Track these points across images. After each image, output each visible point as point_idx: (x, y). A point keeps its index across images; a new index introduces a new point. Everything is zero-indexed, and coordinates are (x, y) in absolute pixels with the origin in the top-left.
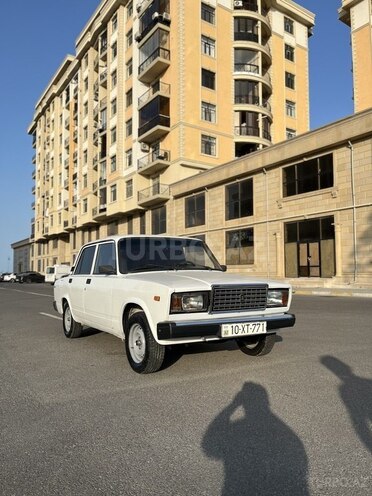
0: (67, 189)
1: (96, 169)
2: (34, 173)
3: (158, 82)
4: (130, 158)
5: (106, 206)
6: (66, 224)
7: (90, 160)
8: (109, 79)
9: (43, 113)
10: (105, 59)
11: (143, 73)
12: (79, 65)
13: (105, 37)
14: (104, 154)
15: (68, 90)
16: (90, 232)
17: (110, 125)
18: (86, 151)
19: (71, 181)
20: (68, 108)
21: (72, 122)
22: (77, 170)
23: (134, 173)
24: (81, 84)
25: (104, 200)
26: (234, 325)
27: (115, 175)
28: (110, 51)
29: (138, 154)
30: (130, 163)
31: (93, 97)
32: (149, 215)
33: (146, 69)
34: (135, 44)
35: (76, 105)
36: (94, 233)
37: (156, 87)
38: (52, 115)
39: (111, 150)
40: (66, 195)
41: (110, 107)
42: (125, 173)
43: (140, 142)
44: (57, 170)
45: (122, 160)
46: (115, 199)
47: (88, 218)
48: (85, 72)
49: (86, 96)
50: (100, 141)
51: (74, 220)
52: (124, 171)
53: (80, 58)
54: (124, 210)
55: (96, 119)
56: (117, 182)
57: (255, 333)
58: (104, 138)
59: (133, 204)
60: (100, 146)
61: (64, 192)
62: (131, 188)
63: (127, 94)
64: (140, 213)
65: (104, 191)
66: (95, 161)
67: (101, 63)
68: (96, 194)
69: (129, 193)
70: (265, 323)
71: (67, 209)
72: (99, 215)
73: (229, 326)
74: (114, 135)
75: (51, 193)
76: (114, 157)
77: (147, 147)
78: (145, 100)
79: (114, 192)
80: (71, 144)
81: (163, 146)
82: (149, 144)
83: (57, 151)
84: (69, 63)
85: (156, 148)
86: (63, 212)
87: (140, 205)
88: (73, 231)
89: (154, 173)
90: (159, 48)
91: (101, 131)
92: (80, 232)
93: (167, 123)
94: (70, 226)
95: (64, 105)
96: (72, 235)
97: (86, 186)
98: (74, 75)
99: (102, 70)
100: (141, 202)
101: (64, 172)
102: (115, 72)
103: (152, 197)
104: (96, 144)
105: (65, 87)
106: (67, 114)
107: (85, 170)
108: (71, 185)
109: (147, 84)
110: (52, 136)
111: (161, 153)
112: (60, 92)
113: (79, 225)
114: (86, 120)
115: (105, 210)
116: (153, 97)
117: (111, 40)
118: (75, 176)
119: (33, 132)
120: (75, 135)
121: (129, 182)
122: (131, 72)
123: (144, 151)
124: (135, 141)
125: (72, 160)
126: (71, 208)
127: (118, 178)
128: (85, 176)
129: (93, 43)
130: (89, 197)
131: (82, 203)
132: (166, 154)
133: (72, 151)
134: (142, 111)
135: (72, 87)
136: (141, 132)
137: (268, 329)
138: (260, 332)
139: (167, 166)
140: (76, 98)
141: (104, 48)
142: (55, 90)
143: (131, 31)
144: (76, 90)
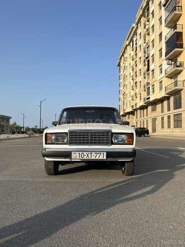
0: (133, 89)
1: (145, 78)
2: (120, 84)
3: (176, 24)
4: (161, 69)
5: (149, 96)
6: (133, 107)
7: (142, 74)
8: (151, 30)
9: (123, 55)
10: (148, 21)
11: (167, 22)
12: (137, 27)
13: (148, 9)
14: (148, 70)
15: (133, 42)
16: (143, 110)
17: (151, 55)
18: (140, 70)
19: (134, 85)
20: (133, 50)
21: (135, 57)
22: (137, 80)
23: (163, 77)
24: (138, 36)
25: (148, 94)
26: (81, 153)
27: (154, 80)
28: (151, 16)
29: (165, 66)
30: (161, 72)
31: (143, 41)
32: (172, 99)
33: (169, 19)
34: (163, 8)
35: (136, 47)
36: (145, 110)
37: (175, 27)
38: (126, 55)
39: (151, 68)
40: (132, 93)
41: (151, 44)
42: (159, 78)
43: (166, 60)
44: (129, 82)
45: (157, 71)
46: (154, 92)
47: (141, 103)
48: (141, 30)
49: (140, 42)
50: (147, 63)
51: (136, 105)
52: (158, 76)
53: (137, 24)
54: (159, 97)
55: (145, 53)
56: (155, 83)
57: (97, 158)
58: (148, 61)
59: (163, 94)
60: (146, 66)
61: (132, 91)
62: (162, 85)
63: (159, 35)
64: (168, 98)
65: (149, 88)
66: (144, 74)
67: (147, 23)
68: (145, 91)
69: (161, 88)
71: (133, 100)
72: (146, 101)
73: (77, 153)
74: (153, 59)
75: (126, 93)
76: (153, 70)
77: (171, 62)
78: (169, 37)
79: (153, 88)
80: (134, 67)
81: (179, 59)
82: (172, 60)
83: (129, 72)
84: (133, 27)
85: (176, 61)
86: (131, 101)
87: (166, 94)
88: (136, 110)
89: (174, 75)
90: (175, 7)
91: (147, 58)
92: (139, 110)
93: (181, 46)
94: (134, 108)
95: (131, 49)
96: (136, 112)
97: (140, 87)
98: (135, 33)
99: (147, 27)
100: (167, 92)
101: (132, 81)
102: (153, 26)
103: (173, 88)
104: (145, 65)
105: (132, 40)
106: (133, 53)
107: (140, 79)
108: (134, 88)
109: (171, 27)
110: (126, 65)
111: (178, 64)
112: (129, 43)
113: (138, 107)
114: (140, 54)
115: (149, 98)
116: (173, 32)
117: (151, 11)
118: (136, 83)
119: (119, 65)
120: (136, 62)
121: (161, 82)
122: (161, 24)
123: (168, 64)
124: (163, 60)
125: (135, 75)
126: (135, 99)
127: (155, 81)
128: (140, 82)
129: (143, 15)
130: (142, 92)
131: (139, 96)
132: (181, 64)
133: (135, 71)
134: (167, 43)
135: (135, 39)
136: (166, 55)
137: (107, 157)
138: (101, 158)
139: (181, 71)
140: (136, 44)
141: (148, 15)
142: (127, 44)
143: (161, 2)
144: (136, 40)
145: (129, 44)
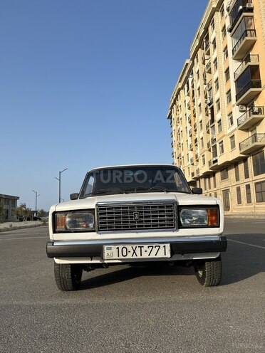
0: (192, 150)
1: (208, 132)
2: (172, 143)
3: (249, 55)
4: (231, 119)
5: (217, 158)
6: (193, 174)
7: (204, 127)
8: (213, 66)
9: (175, 103)
10: (208, 53)
11: (235, 53)
12: (193, 64)
13: (207, 38)
14: (213, 120)
15: (188, 84)
16: (209, 178)
17: (215, 100)
18: (201, 122)
19: (194, 144)
20: (188, 95)
21: (191, 104)
22: (197, 136)
23: (235, 130)
24: (195, 76)
25: (215, 154)
26: (121, 247)
27: (221, 134)
28: (211, 46)
29: (237, 114)
30: (232, 123)
31: (203, 82)
32: (250, 160)
33: (238, 49)
34: (228, 34)
35: (193, 91)
36: (212, 179)
37: (247, 59)
38: (179, 103)
39: (217, 117)
40: (191, 155)
41: (214, 85)
42: (229, 131)
43: (238, 105)
44: (186, 139)
45: (226, 121)
46: (223, 152)
47: (206, 169)
48: (198, 67)
49: (199, 83)
50: (209, 112)
51: (198, 171)
52: (228, 129)
53: (193, 59)
54: (230, 159)
55: (206, 97)
56: (224, 139)
57: (152, 256)
58: (212, 109)
59: (236, 154)
60: (210, 115)
61: (190, 152)
62: (234, 141)
63: (225, 72)
64: (244, 160)
65: (215, 147)
66: (207, 127)
67: (207, 57)
68: (210, 150)
69: (233, 146)
70: (168, 246)
71: (193, 164)
72: (213, 165)
73: (114, 248)
74: (219, 105)
75: (182, 155)
76: (220, 121)
77: (244, 108)
78: (239, 73)
79: (222, 147)
80: (192, 118)
81: (257, 104)
82: (246, 106)
83: (184, 126)
84: (187, 64)
85: (252, 107)
86: (190, 166)
87: (241, 153)
88: (198, 179)
89: (250, 127)
90: (246, 31)
91: (210, 104)
92: (203, 179)
93: (258, 85)
94: (195, 176)
95: (186, 94)
96: (198, 182)
97: (203, 146)
98: (191, 72)
99: (207, 62)
100: (242, 151)
101: (189, 138)
102: (216, 60)
103: (251, 145)
104: (207, 115)
105: (186, 82)
106: (189, 99)
107: (201, 135)
108: (194, 147)
109: (241, 60)
110: (180, 116)
111: (256, 109)
112: (183, 86)
113: (201, 174)
114: (200, 100)
115: (216, 161)
116: (245, 67)
117: (211, 39)
118: (196, 141)
119: (170, 117)
120: (194, 112)
121: (232, 137)
122: (227, 56)
123: (241, 111)
124: (233, 106)
125: (193, 129)
126: (195, 163)
127: (224, 136)
128: (202, 139)
129: (200, 46)
130: (205, 153)
131: (202, 158)
132: (259, 109)
133: (193, 124)
134: (237, 81)
135: (190, 80)
136: (238, 97)
137: (172, 253)
138: (161, 255)
139: (262, 119)
140: (193, 87)
141: (207, 46)
142: (180, 87)
143: (225, 26)
144: (192, 82)
145: (183, 88)
